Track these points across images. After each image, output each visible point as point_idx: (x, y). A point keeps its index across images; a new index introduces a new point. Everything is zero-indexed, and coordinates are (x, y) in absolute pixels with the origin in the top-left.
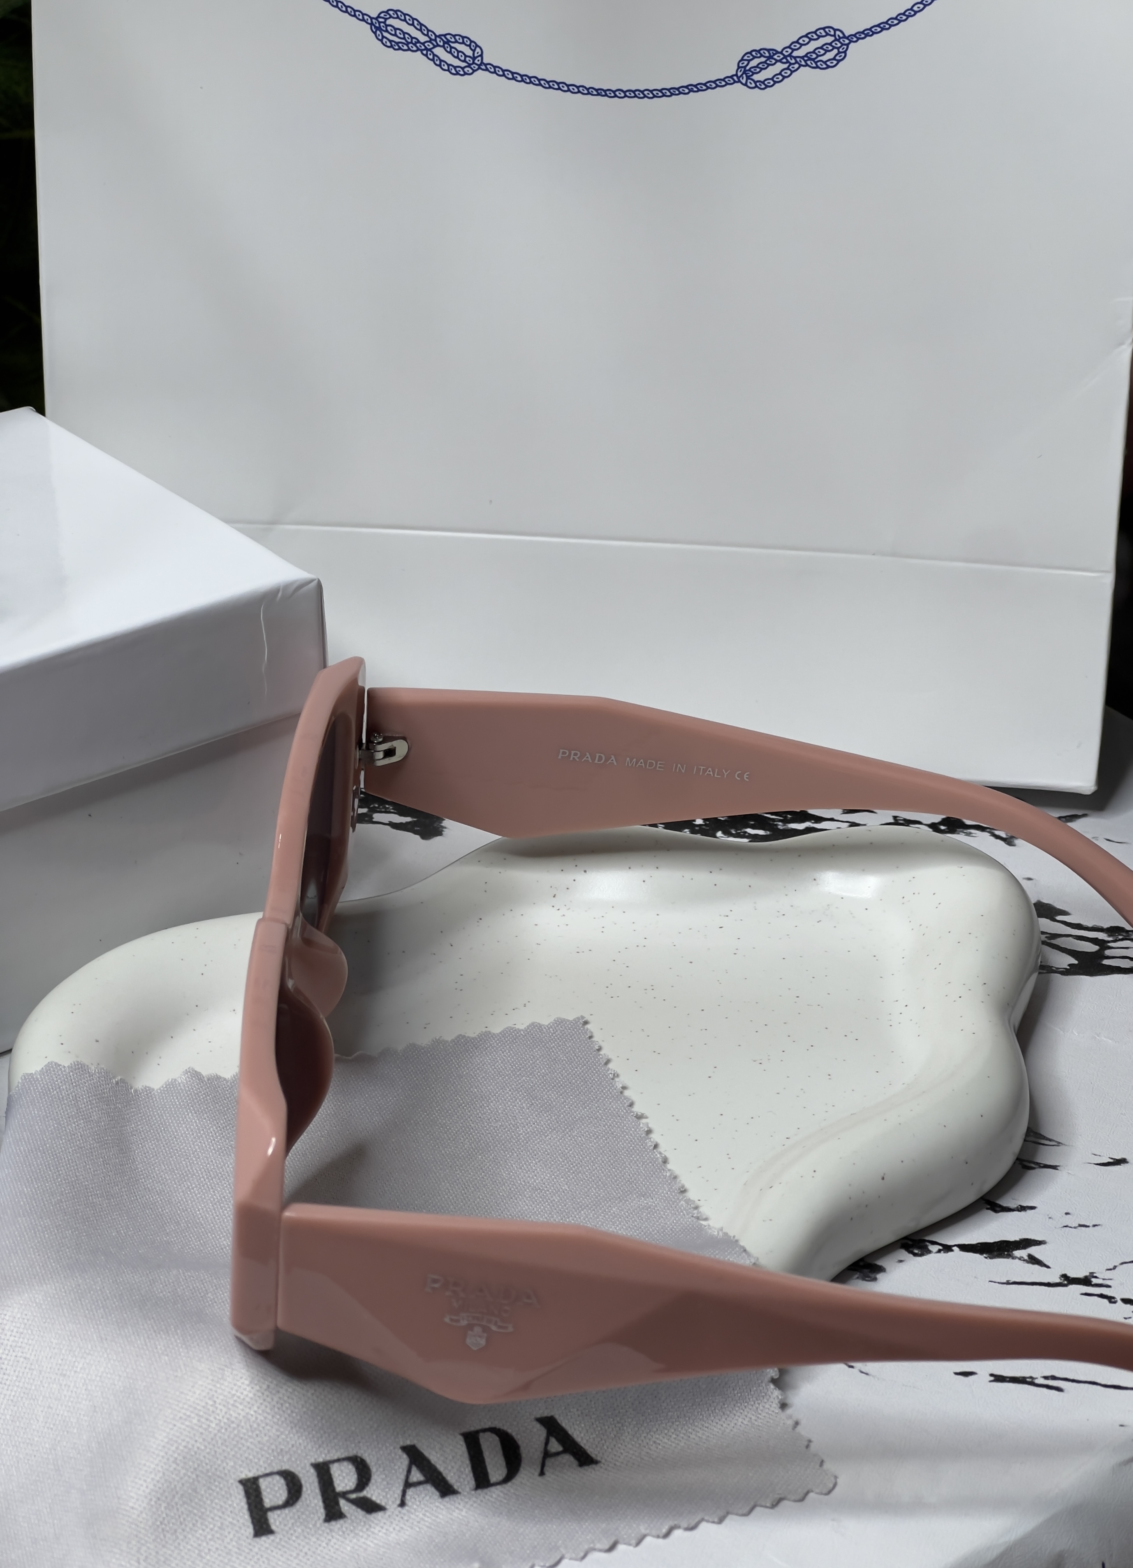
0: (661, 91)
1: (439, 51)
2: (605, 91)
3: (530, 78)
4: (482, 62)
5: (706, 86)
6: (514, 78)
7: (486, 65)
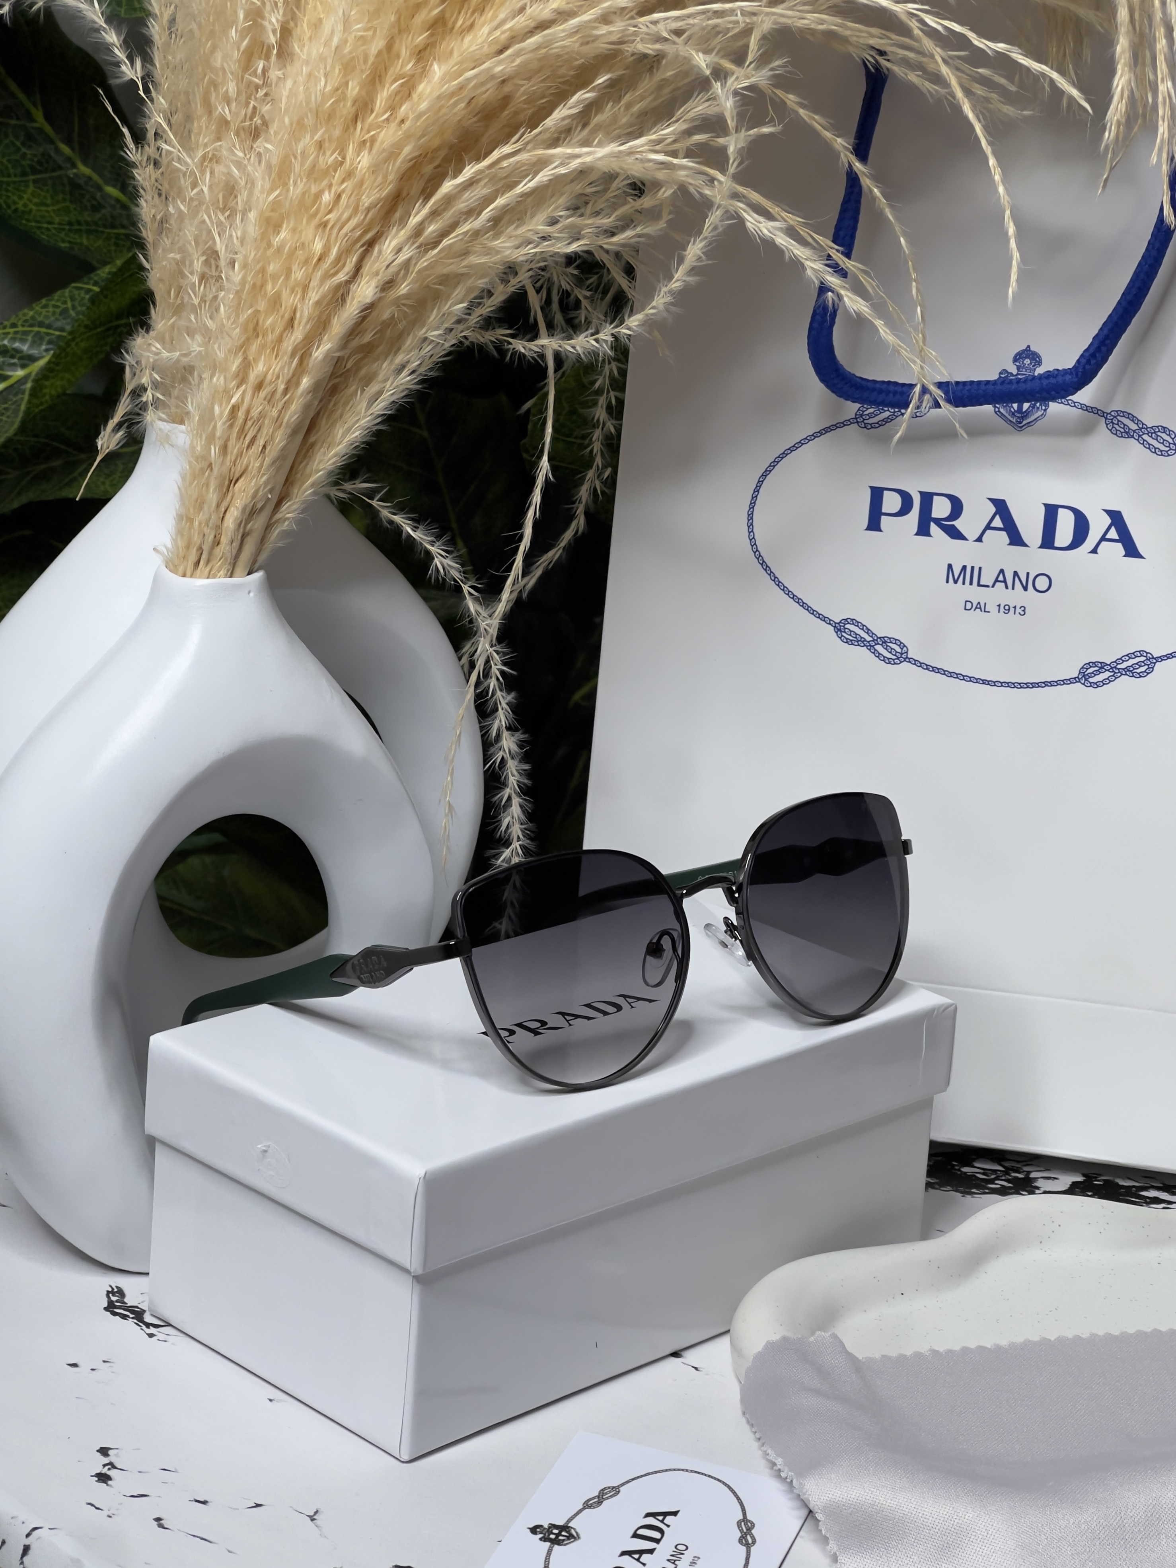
0: (1026, 684)
1: (879, 648)
2: (988, 681)
3: (938, 669)
4: (907, 657)
5: (1057, 683)
6: (927, 669)
7: (910, 659)
